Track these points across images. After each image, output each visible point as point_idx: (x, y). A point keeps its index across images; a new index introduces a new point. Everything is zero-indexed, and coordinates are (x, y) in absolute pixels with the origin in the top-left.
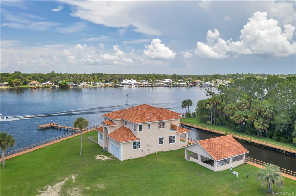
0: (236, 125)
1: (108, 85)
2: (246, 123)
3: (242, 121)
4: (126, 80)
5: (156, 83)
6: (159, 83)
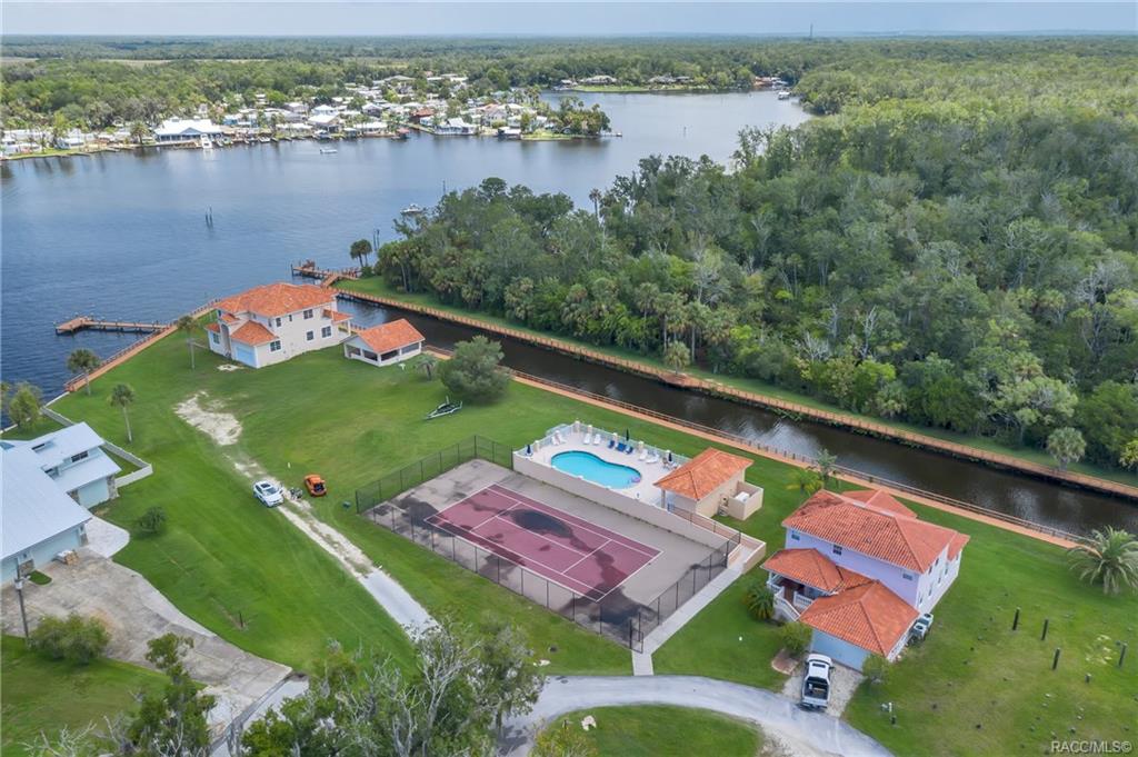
1: (110, 142)
4: (176, 121)
5: (286, 126)
6: (297, 126)
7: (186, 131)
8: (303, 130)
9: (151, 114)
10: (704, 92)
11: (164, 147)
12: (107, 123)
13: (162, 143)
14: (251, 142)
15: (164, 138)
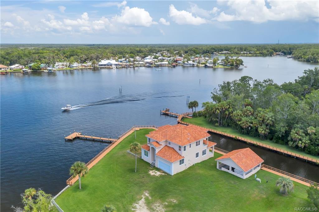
0: (242, 128)
1: (85, 66)
2: (251, 128)
3: (248, 126)
4: (105, 60)
5: (138, 63)
6: (140, 63)
7: (108, 63)
8: (142, 64)
9: (98, 58)
10: (258, 56)
11: (101, 68)
12: (84, 61)
13: (101, 67)
14: (127, 67)
15: (101, 65)
